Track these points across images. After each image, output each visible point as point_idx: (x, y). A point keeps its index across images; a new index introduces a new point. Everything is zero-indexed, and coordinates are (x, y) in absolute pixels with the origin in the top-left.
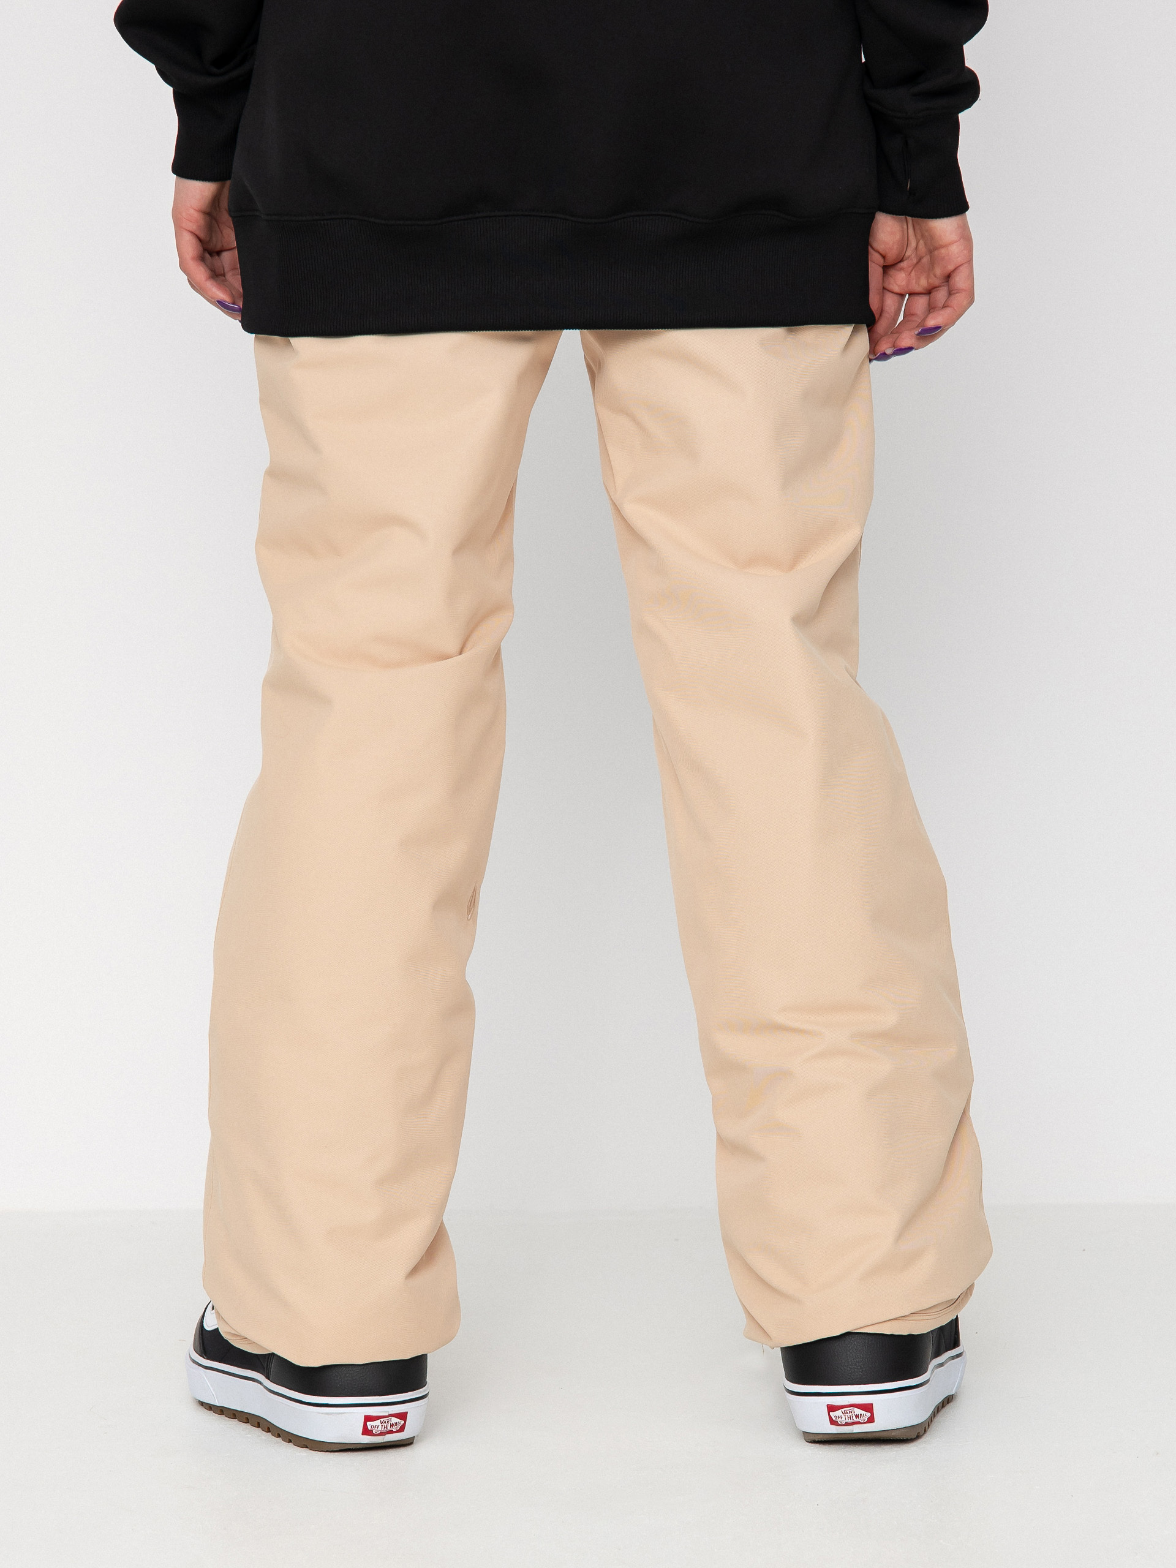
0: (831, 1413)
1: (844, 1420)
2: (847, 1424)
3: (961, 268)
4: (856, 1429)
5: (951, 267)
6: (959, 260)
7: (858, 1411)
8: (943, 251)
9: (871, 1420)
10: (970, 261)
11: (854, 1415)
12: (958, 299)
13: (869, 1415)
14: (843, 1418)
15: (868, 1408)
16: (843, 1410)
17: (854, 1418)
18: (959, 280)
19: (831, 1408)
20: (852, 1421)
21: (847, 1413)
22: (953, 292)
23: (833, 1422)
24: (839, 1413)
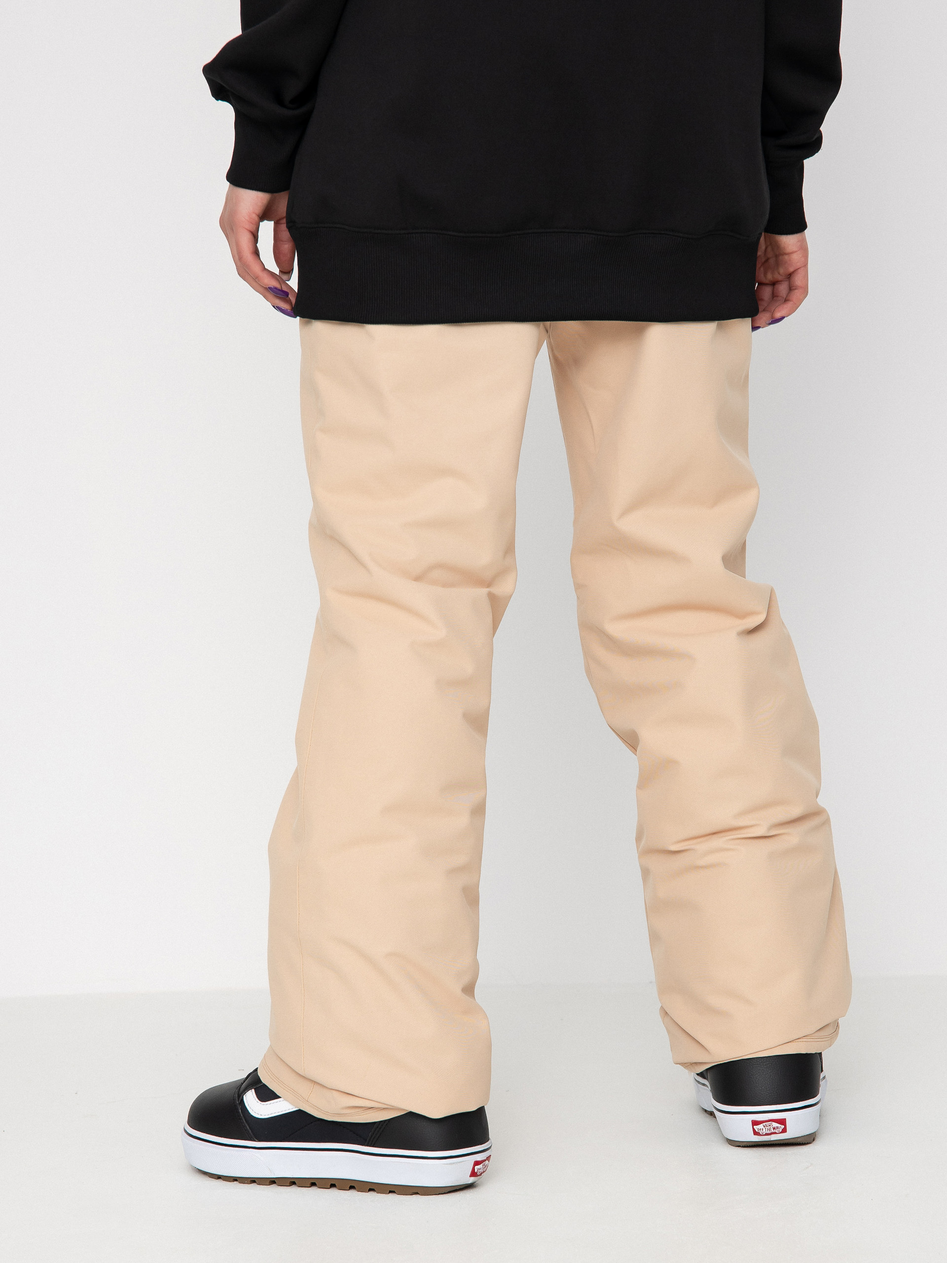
0: (755, 1127)
1: (764, 1131)
2: (767, 1134)
3: (799, 270)
4: (773, 1138)
5: (791, 270)
6: (799, 265)
7: (775, 1125)
8: (786, 257)
9: (784, 1131)
10: (805, 265)
11: (772, 1128)
12: (796, 294)
13: (783, 1126)
14: (764, 1130)
15: (782, 1122)
16: (764, 1124)
17: (772, 1129)
18: (798, 280)
19: (755, 1123)
20: (770, 1132)
21: (767, 1126)
22: (793, 288)
23: (756, 1133)
24: (761, 1126)
